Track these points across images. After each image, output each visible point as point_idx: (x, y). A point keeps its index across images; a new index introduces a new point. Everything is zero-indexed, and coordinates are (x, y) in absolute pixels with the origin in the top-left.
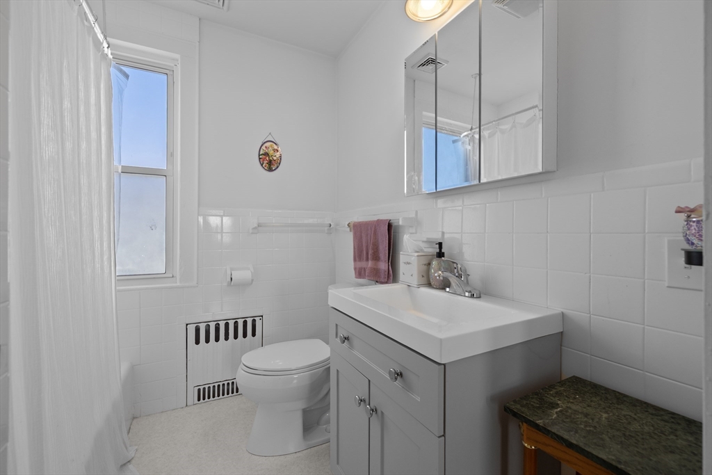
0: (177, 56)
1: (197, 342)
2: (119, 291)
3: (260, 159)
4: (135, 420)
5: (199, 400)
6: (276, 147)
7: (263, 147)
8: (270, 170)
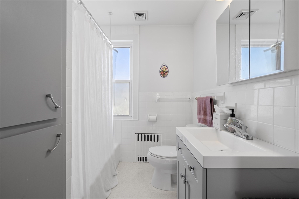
0: (132, 41)
1: (138, 140)
2: (114, 120)
3: (160, 73)
4: (120, 162)
5: (139, 161)
6: (166, 68)
7: (161, 68)
8: (164, 77)
